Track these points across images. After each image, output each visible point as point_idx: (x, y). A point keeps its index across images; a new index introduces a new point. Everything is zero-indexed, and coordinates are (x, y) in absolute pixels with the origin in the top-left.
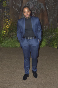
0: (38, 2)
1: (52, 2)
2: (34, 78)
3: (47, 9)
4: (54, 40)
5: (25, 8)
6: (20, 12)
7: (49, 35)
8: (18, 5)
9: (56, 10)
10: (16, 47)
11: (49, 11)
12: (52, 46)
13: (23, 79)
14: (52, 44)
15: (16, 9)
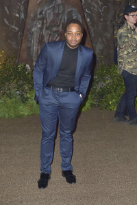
0: (64, 7)
1: (97, 3)
2: (69, 185)
3: (88, 20)
4: (110, 93)
5: (72, 24)
6: (23, 32)
7: (97, 83)
8: (18, 15)
9: (109, 23)
10: (21, 117)
11: (93, 25)
12: (106, 108)
13: (40, 186)
14: (106, 101)
15: (13, 27)
